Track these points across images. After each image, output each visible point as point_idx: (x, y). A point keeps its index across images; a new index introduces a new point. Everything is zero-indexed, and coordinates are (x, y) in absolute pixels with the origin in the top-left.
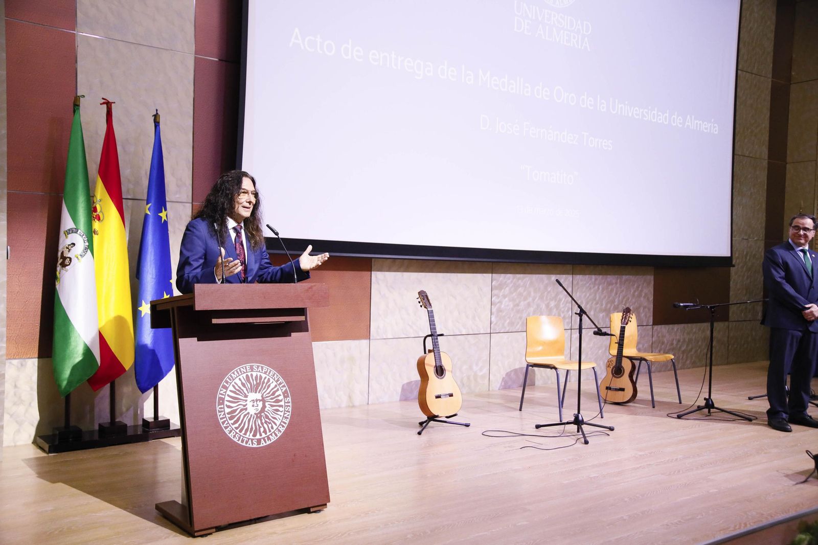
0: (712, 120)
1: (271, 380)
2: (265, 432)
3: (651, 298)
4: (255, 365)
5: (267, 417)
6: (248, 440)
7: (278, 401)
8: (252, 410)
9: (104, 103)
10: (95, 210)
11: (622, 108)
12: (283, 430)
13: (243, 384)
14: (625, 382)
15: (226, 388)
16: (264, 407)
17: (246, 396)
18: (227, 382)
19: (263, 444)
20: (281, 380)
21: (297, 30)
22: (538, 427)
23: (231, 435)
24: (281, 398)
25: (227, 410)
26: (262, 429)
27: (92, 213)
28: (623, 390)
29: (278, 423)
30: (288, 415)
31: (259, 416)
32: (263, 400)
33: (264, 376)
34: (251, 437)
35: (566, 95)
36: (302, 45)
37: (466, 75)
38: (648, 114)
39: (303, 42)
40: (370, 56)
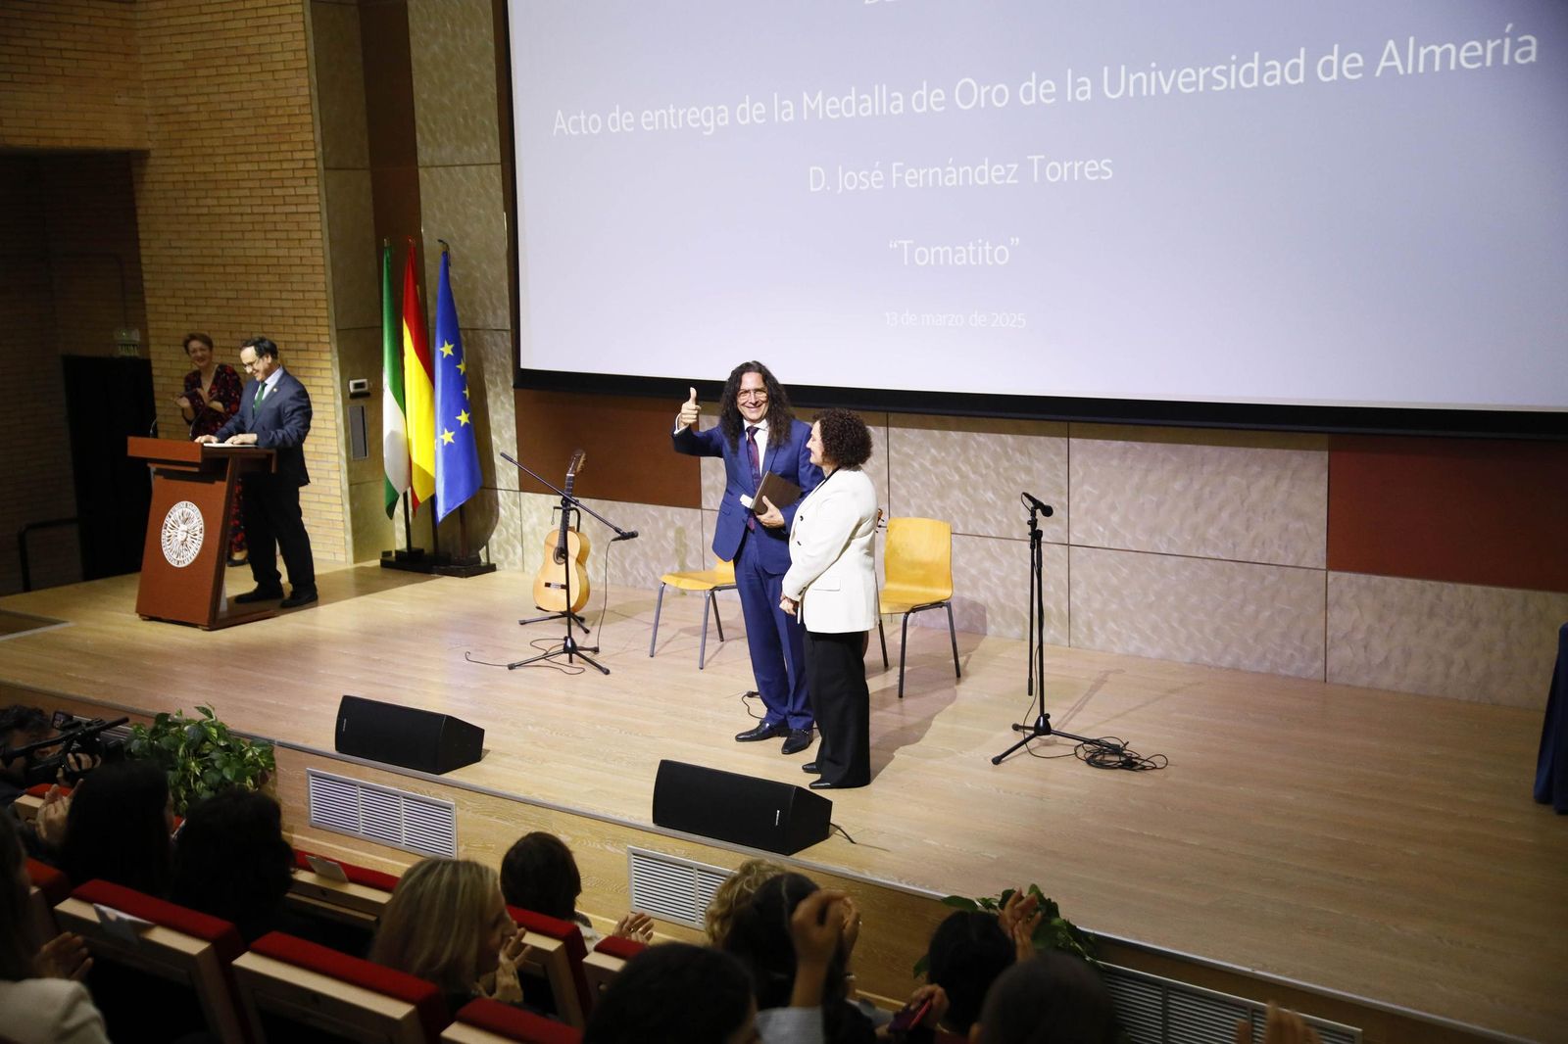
1: (195, 517)
4: (189, 503)
5: (186, 546)
6: (173, 560)
8: (180, 538)
11: (1139, 81)
12: (193, 558)
13: (180, 517)
15: (170, 518)
16: (187, 537)
17: (179, 526)
18: (171, 513)
19: (180, 565)
20: (201, 518)
23: (165, 554)
25: (168, 534)
26: (182, 554)
29: (191, 552)
30: (199, 547)
31: (182, 543)
32: (187, 532)
33: (192, 513)
34: (175, 558)
35: (983, 91)
36: (566, 130)
37: (782, 108)
38: (1226, 74)
39: (567, 127)
40: (643, 120)
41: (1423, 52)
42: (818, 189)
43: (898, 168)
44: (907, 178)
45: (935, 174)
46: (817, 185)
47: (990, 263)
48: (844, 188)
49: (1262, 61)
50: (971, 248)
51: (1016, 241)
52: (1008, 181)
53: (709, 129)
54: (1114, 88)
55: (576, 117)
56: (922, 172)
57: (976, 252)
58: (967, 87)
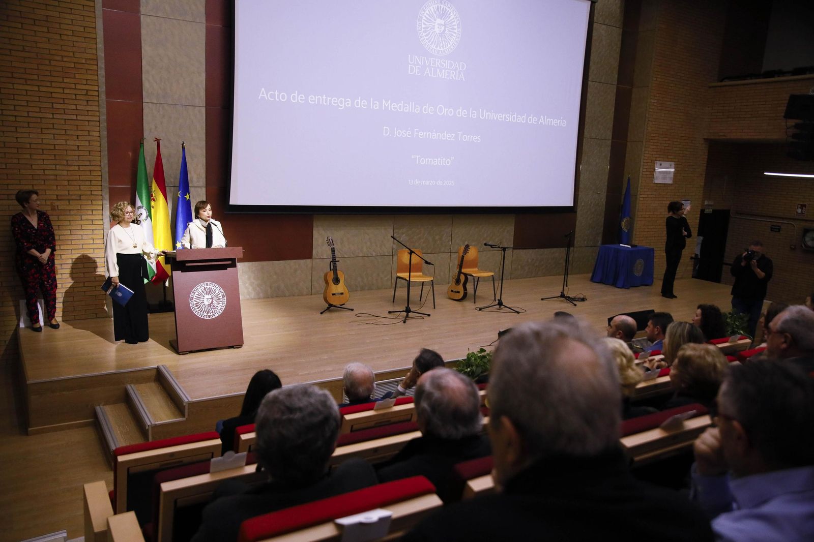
0: (562, 118)
1: (216, 290)
2: (212, 312)
3: (513, 233)
4: (209, 283)
5: (214, 306)
6: (205, 316)
7: (219, 299)
8: (206, 303)
9: (155, 141)
10: (152, 196)
11: (489, 115)
12: (221, 312)
13: (203, 292)
14: (460, 288)
15: (195, 293)
16: (212, 301)
17: (204, 297)
18: (195, 290)
19: (211, 317)
20: (221, 290)
21: (263, 89)
22: (390, 312)
23: (196, 314)
24: (221, 297)
25: (195, 303)
26: (211, 311)
27: (150, 197)
28: (459, 292)
29: (219, 309)
30: (224, 305)
31: (210, 305)
32: (212, 299)
33: (213, 288)
34: (206, 314)
35: (446, 110)
36: (266, 97)
37: (374, 104)
38: (509, 117)
39: (267, 96)
40: (309, 99)
41: (548, 120)
42: (387, 135)
43: (417, 131)
44: (419, 135)
45: (429, 135)
46: (386, 133)
47: (444, 164)
48: (396, 135)
49: (517, 115)
50: (439, 159)
51: (452, 158)
52: (452, 139)
53: (342, 107)
54: (482, 117)
55: (273, 93)
56: (424, 133)
57: (440, 161)
58: (441, 108)
